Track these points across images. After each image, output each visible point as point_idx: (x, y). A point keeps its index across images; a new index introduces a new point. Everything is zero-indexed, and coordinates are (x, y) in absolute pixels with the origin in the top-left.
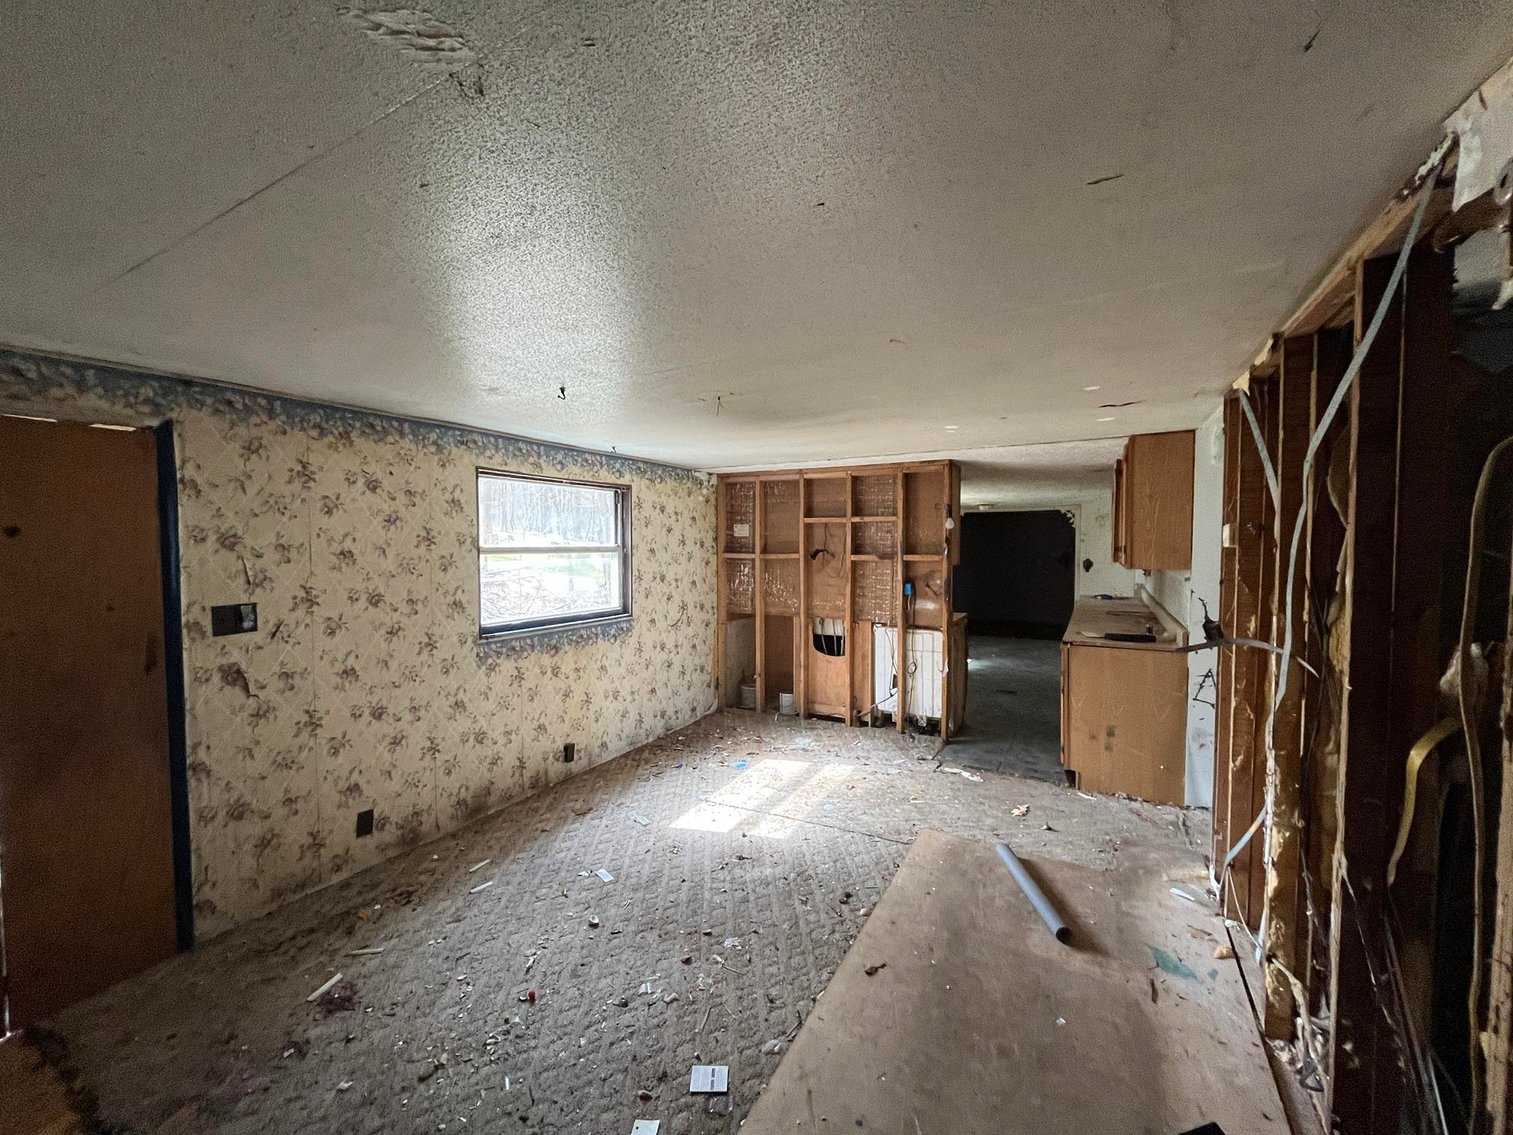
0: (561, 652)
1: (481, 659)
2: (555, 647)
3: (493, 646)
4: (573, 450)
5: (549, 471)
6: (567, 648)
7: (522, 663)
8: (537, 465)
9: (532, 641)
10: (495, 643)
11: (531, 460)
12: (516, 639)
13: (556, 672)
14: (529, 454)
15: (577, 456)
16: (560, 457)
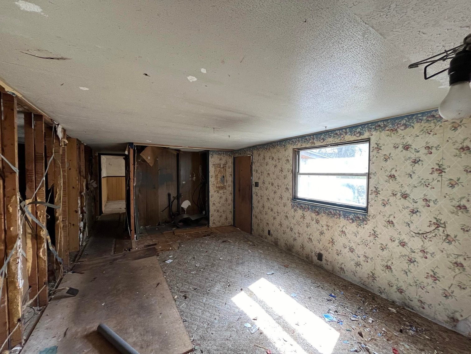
0: (320, 215)
1: (293, 207)
2: (317, 212)
3: (296, 204)
4: (329, 132)
5: (317, 144)
6: (323, 215)
7: (306, 213)
8: (314, 143)
9: (308, 206)
10: (297, 203)
11: (311, 141)
12: (303, 204)
13: (317, 222)
14: (310, 140)
15: (331, 133)
16: (322, 137)
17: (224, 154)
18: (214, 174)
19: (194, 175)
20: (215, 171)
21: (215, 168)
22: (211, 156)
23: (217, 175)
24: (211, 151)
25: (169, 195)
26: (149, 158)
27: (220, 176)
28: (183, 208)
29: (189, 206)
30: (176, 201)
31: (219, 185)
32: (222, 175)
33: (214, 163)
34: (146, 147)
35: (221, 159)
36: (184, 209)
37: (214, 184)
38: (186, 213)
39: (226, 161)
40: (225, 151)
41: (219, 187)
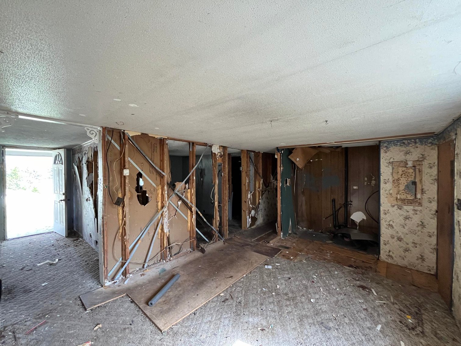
17: (416, 143)
18: (391, 178)
19: (373, 179)
20: (392, 173)
21: (393, 169)
22: (385, 149)
23: (398, 180)
24: (385, 143)
25: (334, 201)
26: (298, 159)
27: (405, 182)
28: (353, 220)
29: (363, 220)
30: (343, 209)
31: (403, 197)
32: (410, 179)
33: (392, 160)
34: (293, 149)
35: (407, 153)
36: (356, 223)
37: (391, 194)
38: (358, 228)
39: (423, 155)
40: (419, 138)
41: (403, 200)
